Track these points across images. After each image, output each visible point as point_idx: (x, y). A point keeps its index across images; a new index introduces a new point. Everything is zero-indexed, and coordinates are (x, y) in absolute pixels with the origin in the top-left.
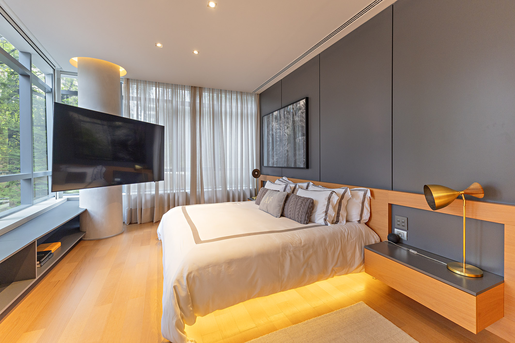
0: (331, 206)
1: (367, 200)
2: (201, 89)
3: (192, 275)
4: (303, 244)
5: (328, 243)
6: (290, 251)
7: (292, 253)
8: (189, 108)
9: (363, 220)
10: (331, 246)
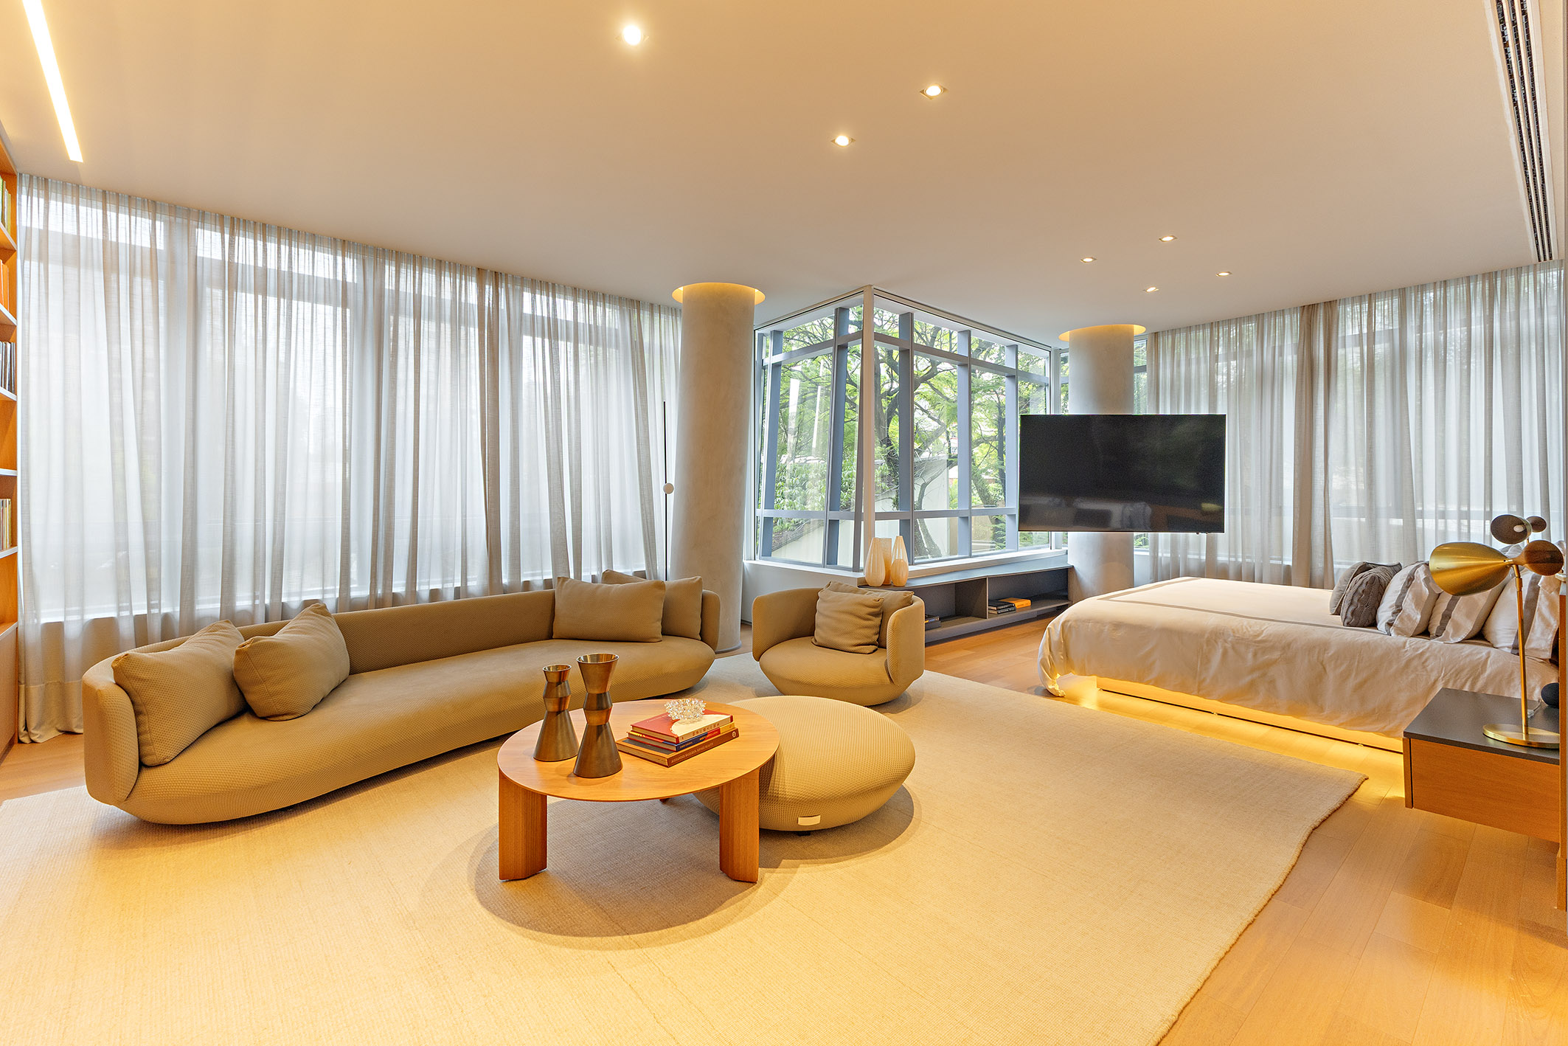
0: (1410, 595)
1: (1543, 596)
2: (1330, 305)
3: (1070, 623)
4: (1260, 638)
5: (1330, 654)
6: (1225, 641)
7: (1229, 645)
8: (1295, 356)
9: (1532, 649)
10: (1339, 661)
